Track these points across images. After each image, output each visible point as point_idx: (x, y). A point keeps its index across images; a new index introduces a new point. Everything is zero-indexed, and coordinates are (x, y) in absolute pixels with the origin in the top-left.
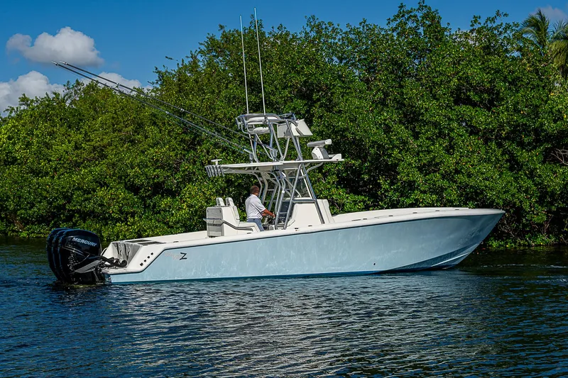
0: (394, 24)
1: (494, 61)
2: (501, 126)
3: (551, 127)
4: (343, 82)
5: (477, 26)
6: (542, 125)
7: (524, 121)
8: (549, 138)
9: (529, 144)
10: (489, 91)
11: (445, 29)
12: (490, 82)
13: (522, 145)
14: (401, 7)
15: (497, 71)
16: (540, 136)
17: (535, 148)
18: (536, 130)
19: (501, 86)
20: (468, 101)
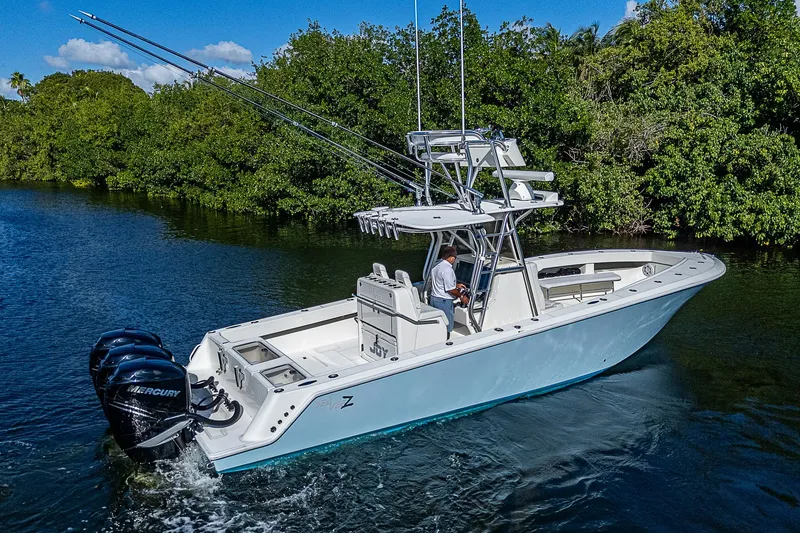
0: (437, 25)
1: (519, 63)
2: (522, 125)
3: (567, 127)
4: (388, 80)
5: (505, 31)
6: (559, 125)
7: (542, 121)
8: (562, 138)
9: (545, 142)
10: (513, 92)
11: (483, 32)
12: (514, 84)
13: (538, 142)
14: (445, 9)
15: (522, 73)
16: (555, 136)
17: (549, 146)
18: (552, 129)
19: (525, 87)
20: (493, 101)
